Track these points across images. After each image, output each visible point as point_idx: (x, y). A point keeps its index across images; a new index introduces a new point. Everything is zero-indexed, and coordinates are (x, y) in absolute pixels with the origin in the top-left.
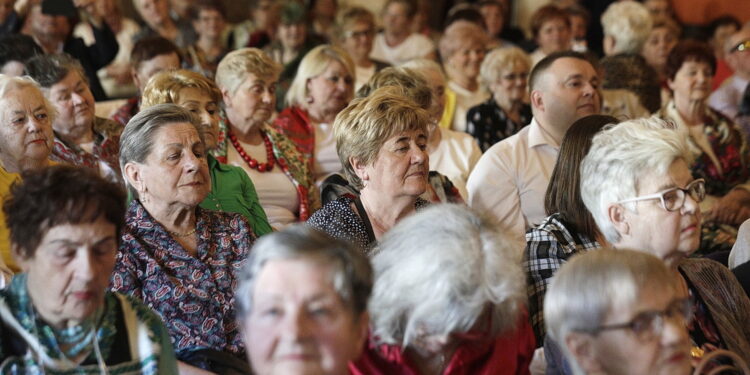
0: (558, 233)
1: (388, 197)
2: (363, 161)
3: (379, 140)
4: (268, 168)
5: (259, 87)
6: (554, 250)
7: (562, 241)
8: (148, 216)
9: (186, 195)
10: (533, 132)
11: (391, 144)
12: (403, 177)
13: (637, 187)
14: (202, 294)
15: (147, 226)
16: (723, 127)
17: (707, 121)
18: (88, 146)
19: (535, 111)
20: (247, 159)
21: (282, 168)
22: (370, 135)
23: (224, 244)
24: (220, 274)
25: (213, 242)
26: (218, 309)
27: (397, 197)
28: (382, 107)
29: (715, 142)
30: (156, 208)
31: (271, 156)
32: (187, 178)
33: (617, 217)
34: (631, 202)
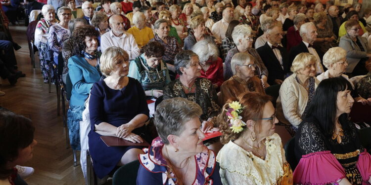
0: (227, 40)
1: (199, 34)
2: (195, 28)
3: (198, 25)
4: (178, 25)
5: (177, 11)
6: (227, 43)
7: (228, 42)
8: (159, 38)
9: (165, 35)
10: (223, 20)
11: (200, 26)
12: (202, 31)
13: (245, 37)
14: (169, 51)
15: (159, 39)
16: (254, 17)
17: (251, 16)
18: (149, 22)
19: (223, 16)
20: (175, 23)
21: (180, 24)
22: (196, 24)
23: (172, 42)
24: (171, 48)
25: (170, 42)
26: (171, 54)
27: (201, 34)
28: (198, 19)
29: (252, 19)
30: (160, 37)
31: (179, 23)
32: (165, 32)
33: (240, 42)
34: (243, 39)
